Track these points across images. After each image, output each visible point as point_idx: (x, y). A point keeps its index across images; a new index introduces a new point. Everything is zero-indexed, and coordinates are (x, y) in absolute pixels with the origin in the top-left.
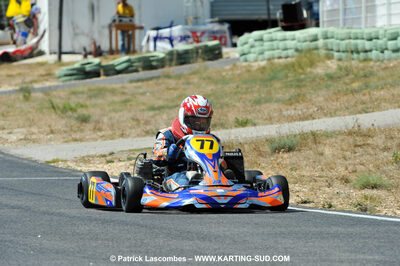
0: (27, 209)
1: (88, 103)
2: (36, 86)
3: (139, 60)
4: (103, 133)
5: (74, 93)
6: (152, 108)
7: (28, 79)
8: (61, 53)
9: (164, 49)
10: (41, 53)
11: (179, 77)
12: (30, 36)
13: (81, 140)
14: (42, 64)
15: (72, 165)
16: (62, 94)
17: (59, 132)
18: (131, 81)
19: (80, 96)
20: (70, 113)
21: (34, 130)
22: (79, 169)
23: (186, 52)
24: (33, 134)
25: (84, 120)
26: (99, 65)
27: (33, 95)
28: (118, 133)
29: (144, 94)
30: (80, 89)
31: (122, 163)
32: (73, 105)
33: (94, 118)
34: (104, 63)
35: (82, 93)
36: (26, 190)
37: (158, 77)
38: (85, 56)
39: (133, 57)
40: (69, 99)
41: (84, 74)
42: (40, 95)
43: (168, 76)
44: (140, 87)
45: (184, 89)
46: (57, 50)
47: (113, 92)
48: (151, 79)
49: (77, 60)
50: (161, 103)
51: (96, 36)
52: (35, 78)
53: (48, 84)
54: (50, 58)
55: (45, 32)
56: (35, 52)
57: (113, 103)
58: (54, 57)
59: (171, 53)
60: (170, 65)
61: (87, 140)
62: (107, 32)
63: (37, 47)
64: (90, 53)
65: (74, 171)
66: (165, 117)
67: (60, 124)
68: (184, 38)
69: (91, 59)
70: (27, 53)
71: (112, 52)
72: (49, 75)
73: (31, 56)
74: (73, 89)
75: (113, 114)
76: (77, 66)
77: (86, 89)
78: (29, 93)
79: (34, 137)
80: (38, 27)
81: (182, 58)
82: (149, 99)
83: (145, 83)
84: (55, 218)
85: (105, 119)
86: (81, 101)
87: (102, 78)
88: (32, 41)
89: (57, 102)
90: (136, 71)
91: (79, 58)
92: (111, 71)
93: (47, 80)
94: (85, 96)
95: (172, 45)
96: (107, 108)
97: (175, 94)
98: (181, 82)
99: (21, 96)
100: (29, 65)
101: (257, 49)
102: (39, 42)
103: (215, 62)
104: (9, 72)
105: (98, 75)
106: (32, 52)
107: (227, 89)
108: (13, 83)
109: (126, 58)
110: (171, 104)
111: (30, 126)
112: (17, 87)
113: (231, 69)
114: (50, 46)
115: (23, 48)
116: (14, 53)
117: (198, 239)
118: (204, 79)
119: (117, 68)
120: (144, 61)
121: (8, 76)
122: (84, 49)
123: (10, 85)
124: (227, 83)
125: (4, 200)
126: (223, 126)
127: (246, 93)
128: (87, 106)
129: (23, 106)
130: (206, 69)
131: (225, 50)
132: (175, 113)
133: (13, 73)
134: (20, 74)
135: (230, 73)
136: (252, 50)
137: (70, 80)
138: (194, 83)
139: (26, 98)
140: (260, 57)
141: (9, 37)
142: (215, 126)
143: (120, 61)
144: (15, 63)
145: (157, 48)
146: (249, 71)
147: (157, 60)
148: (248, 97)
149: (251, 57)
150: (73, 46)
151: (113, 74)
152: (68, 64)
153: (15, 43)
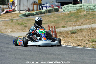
0: (12, 48)
1: (27, 22)
3: (39, 12)
5: (23, 20)
7: (12, 17)
8: (20, 11)
9: (45, 9)
10: (16, 11)
11: (48, 16)
12: (13, 7)
13: (25, 32)
14: (16, 13)
16: (21, 21)
17: (20, 29)
19: (25, 21)
20: (22, 25)
21: (14, 29)
23: (50, 10)
24: (14, 30)
26: (29, 13)
27: (14, 21)
30: (25, 19)
33: (28, 26)
34: (31, 13)
35: (25, 20)
37: (43, 16)
38: (26, 11)
39: (37, 11)
40: (22, 22)
41: (26, 15)
42: (15, 21)
43: (46, 16)
45: (50, 19)
46: (19, 10)
49: (24, 12)
50: (44, 22)
51: (29, 6)
52: (14, 17)
53: (17, 18)
55: (16, 5)
56: (14, 10)
58: (19, 12)
60: (46, 13)
62: (31, 5)
63: (14, 9)
64: (27, 11)
66: (45, 26)
67: (20, 28)
68: (49, 7)
69: (27, 12)
70: (12, 11)
71: (33, 10)
72: (17, 16)
73: (13, 11)
74: (23, 19)
76: (24, 14)
77: (26, 19)
78: (13, 20)
79: (14, 31)
86: (25, 22)
87: (30, 16)
89: (19, 22)
90: (38, 15)
91: (25, 12)
92: (32, 15)
94: (26, 21)
95: (47, 9)
96: (31, 24)
97: (48, 20)
98: (49, 17)
99: (11, 21)
100: (13, 14)
101: (67, 9)
102: (15, 8)
103: (57, 12)
104: (8, 15)
105: (29, 16)
106: (13, 10)
107: (60, 19)
108: (9, 18)
109: (36, 12)
110: (47, 23)
111: (13, 28)
112: (10, 19)
113: (61, 14)
114: (18, 9)
115: (11, 9)
116: (9, 11)
117: (53, 55)
118: (54, 16)
119: (34, 14)
120: (40, 12)
121: (8, 16)
122: (26, 10)
123: (8, 18)
124: (60, 17)
125: (7, 46)
126: (59, 28)
127: (65, 20)
128: (26, 23)
129: (11, 23)
130: (55, 14)
131: (59, 9)
132: (47, 25)
133: (9, 16)
134: (10, 16)
135: (61, 15)
136: (66, 9)
137: (22, 17)
138: (52, 18)
139: (12, 22)
140: (68, 11)
141: (8, 7)
142: (57, 28)
143: (34, 12)
144: (9, 13)
145: (43, 9)
146: (65, 14)
147: (43, 12)
148: (65, 21)
149: (66, 11)
150: (23, 9)
151: (33, 16)
152: (22, 13)
153: (9, 8)
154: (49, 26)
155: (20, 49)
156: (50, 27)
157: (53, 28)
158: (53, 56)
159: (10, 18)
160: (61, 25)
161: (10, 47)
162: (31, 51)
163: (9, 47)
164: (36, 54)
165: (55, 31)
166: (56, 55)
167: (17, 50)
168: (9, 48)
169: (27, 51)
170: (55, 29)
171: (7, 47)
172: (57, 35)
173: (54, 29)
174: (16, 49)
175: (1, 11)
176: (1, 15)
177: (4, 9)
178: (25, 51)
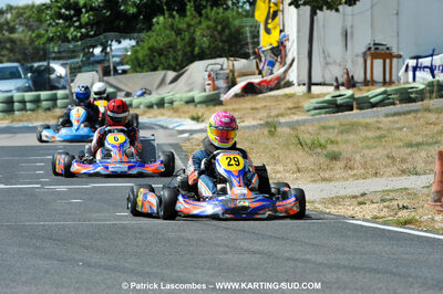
0: (270, 255)
1: (339, 138)
2: (282, 120)
3: (396, 91)
4: (355, 172)
5: (324, 128)
6: (410, 145)
7: (274, 113)
8: (310, 84)
9: (424, 79)
10: (289, 84)
11: (439, 111)
13: (330, 180)
14: (289, 96)
15: (320, 207)
16: (310, 129)
17: (307, 170)
18: (387, 115)
19: (331, 131)
20: (319, 150)
21: (279, 168)
22: (328, 211)
25: (334, 157)
26: (352, 97)
27: (279, 129)
28: (371, 171)
29: (400, 129)
30: (331, 123)
31: (375, 205)
32: (323, 141)
33: (344, 155)
34: (356, 96)
35: (333, 128)
36: (269, 234)
37: (416, 111)
38: (337, 88)
39: (390, 89)
40: (318, 134)
41: (335, 107)
42: (287, 130)
43: (428, 110)
44: (396, 122)
46: (306, 81)
47: (367, 126)
48: (409, 112)
49: (328, 92)
50: (419, 139)
51: (349, 66)
52: (282, 111)
53: (295, 118)
54: (300, 90)
55: (293, 61)
56: (283, 83)
57: (366, 138)
58: (304, 88)
59: (431, 84)
60: (430, 98)
61: (337, 180)
62: (361, 60)
63: (284, 78)
64: (343, 85)
65: (322, 213)
66: (423, 154)
67: (308, 161)
69: (343, 90)
70: (273, 84)
71: (368, 83)
72: (297, 108)
73: (278, 87)
74: (323, 124)
75: (366, 151)
76: (328, 98)
77: (337, 123)
78: (275, 128)
80: (286, 56)
82: (406, 135)
83: (403, 117)
84: (299, 265)
85: (358, 157)
86: (332, 137)
87: (355, 111)
88: (278, 71)
89: (306, 137)
90: (394, 104)
91: (330, 89)
92: (365, 104)
93: (294, 114)
94: (336, 131)
95: (433, 77)
96: (360, 145)
97: (436, 129)
98: (442, 115)
99: (266, 133)
100: (276, 97)
102: (286, 71)
104: (254, 105)
105: (352, 109)
106: (278, 83)
108: (258, 117)
109: (383, 89)
110: (430, 141)
111: (275, 164)
112: (262, 122)
114: (298, 76)
116: (259, 84)
119: (372, 100)
120: (402, 94)
121: (252, 109)
122: (337, 79)
123: (254, 119)
125: (244, 244)
128: (337, 143)
129: (268, 142)
132: (434, 151)
133: (258, 106)
134: (265, 107)
137: (320, 114)
139: (272, 134)
141: (255, 66)
143: (375, 92)
144: (260, 96)
145: (417, 79)
147: (417, 92)
150: (323, 77)
151: (368, 108)
152: (318, 96)
153: (260, 73)
154: (441, 154)
159: (261, 119)
161: (261, 248)
162: (354, 269)
163: (256, 247)
164: (381, 285)
167: (291, 264)
168: (254, 253)
169: (339, 267)
171: (248, 251)
174: (288, 259)
175: (221, 84)
176: (221, 103)
177: (236, 74)
178: (330, 267)
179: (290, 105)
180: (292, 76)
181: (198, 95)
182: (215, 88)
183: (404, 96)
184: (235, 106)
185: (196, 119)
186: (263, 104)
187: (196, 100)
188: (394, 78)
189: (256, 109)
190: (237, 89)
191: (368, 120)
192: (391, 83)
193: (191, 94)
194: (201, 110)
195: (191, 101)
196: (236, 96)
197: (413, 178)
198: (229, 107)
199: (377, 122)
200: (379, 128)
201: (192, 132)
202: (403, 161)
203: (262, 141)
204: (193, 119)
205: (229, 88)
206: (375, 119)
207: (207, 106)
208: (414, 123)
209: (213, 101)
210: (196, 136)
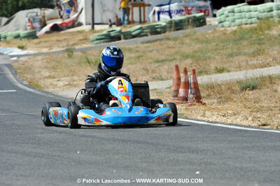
2: (77, 47)
3: (148, 27)
6: (158, 62)
7: (71, 43)
8: (94, 24)
9: (165, 19)
10: (80, 24)
11: (175, 39)
14: (81, 32)
16: (94, 52)
18: (143, 43)
21: (75, 78)
23: (181, 21)
24: (75, 81)
26: (120, 32)
27: (75, 53)
29: (151, 51)
34: (124, 30)
37: (161, 40)
38: (111, 26)
39: (144, 26)
41: (110, 38)
42: (79, 54)
43: (168, 39)
44: (148, 47)
45: (180, 48)
46: (91, 21)
47: (130, 50)
48: (156, 40)
49: (105, 29)
50: (163, 57)
51: (118, 12)
52: (76, 42)
53: (85, 46)
54: (86, 28)
55: (82, 9)
56: (76, 23)
57: (130, 58)
58: (90, 27)
59: (170, 23)
60: (170, 31)
63: (77, 20)
64: (114, 24)
66: (166, 67)
68: (179, 12)
70: (70, 25)
71: (131, 22)
72: (86, 39)
73: (73, 26)
75: (130, 66)
76: (105, 32)
78: (72, 52)
79: (75, 83)
80: (77, 6)
81: (178, 26)
82: (155, 55)
83: (152, 44)
84: (90, 139)
87: (122, 41)
88: (73, 16)
89: (91, 58)
90: (146, 35)
91: (107, 27)
92: (128, 36)
93: (84, 43)
95: (171, 17)
97: (173, 51)
98: (177, 42)
99: (66, 55)
100: (72, 33)
101: (230, 18)
102: (78, 16)
103: (201, 28)
104: (58, 38)
105: (119, 39)
106: (74, 23)
107: (209, 47)
108: (61, 46)
109: (139, 26)
110: (170, 58)
111: (73, 75)
112: (63, 49)
113: (213, 33)
114: (86, 19)
115: (67, 21)
116: (61, 24)
117: (189, 152)
118: (194, 40)
119: (133, 33)
120: (151, 28)
121: (57, 41)
122: (110, 21)
123: (59, 47)
124: (210, 43)
126: (207, 72)
127: (223, 49)
129: (67, 61)
130: (195, 33)
131: (208, 19)
132: (173, 65)
133: (61, 38)
134: (65, 39)
135: (212, 35)
136: (227, 19)
137: (100, 43)
138: (186, 43)
139: (70, 56)
140: (233, 24)
141: (58, 13)
142: (201, 73)
143: (134, 28)
144: (62, 32)
145: (161, 19)
146: (225, 34)
147: (161, 28)
148: (224, 52)
149: (226, 24)
150: (102, 19)
151: (130, 38)
152: (98, 31)
153: (61, 17)
154: (177, 67)
155: (93, 137)
156: (181, 70)
157: (189, 73)
158: (188, 154)
159: (63, 47)
160: (213, 66)
162: (124, 141)
164: (141, 151)
165: (196, 84)
166: (197, 153)
167: (85, 139)
169: (114, 140)
170: (195, 78)
172: (202, 95)
173: (192, 76)
174: (82, 136)
175: (37, 25)
176: (37, 37)
177: (46, 19)
178: (109, 140)
179: (81, 38)
180: (82, 19)
181: (22, 32)
182: (33, 28)
183: (154, 30)
184: (47, 39)
185: (22, 48)
186: (65, 37)
187: (22, 36)
188: (146, 19)
189: (60, 41)
190: (47, 28)
191: (130, 46)
192: (145, 22)
193: (17, 32)
194: (24, 42)
195: (18, 37)
196: (47, 32)
197: (160, 82)
198: (42, 40)
199: (137, 47)
200: (137, 51)
201: (19, 56)
202: (153, 71)
203: (64, 61)
204: (20, 48)
205: (42, 27)
206: (135, 46)
207: (29, 39)
208: (160, 47)
209: (32, 36)
210: (22, 59)
